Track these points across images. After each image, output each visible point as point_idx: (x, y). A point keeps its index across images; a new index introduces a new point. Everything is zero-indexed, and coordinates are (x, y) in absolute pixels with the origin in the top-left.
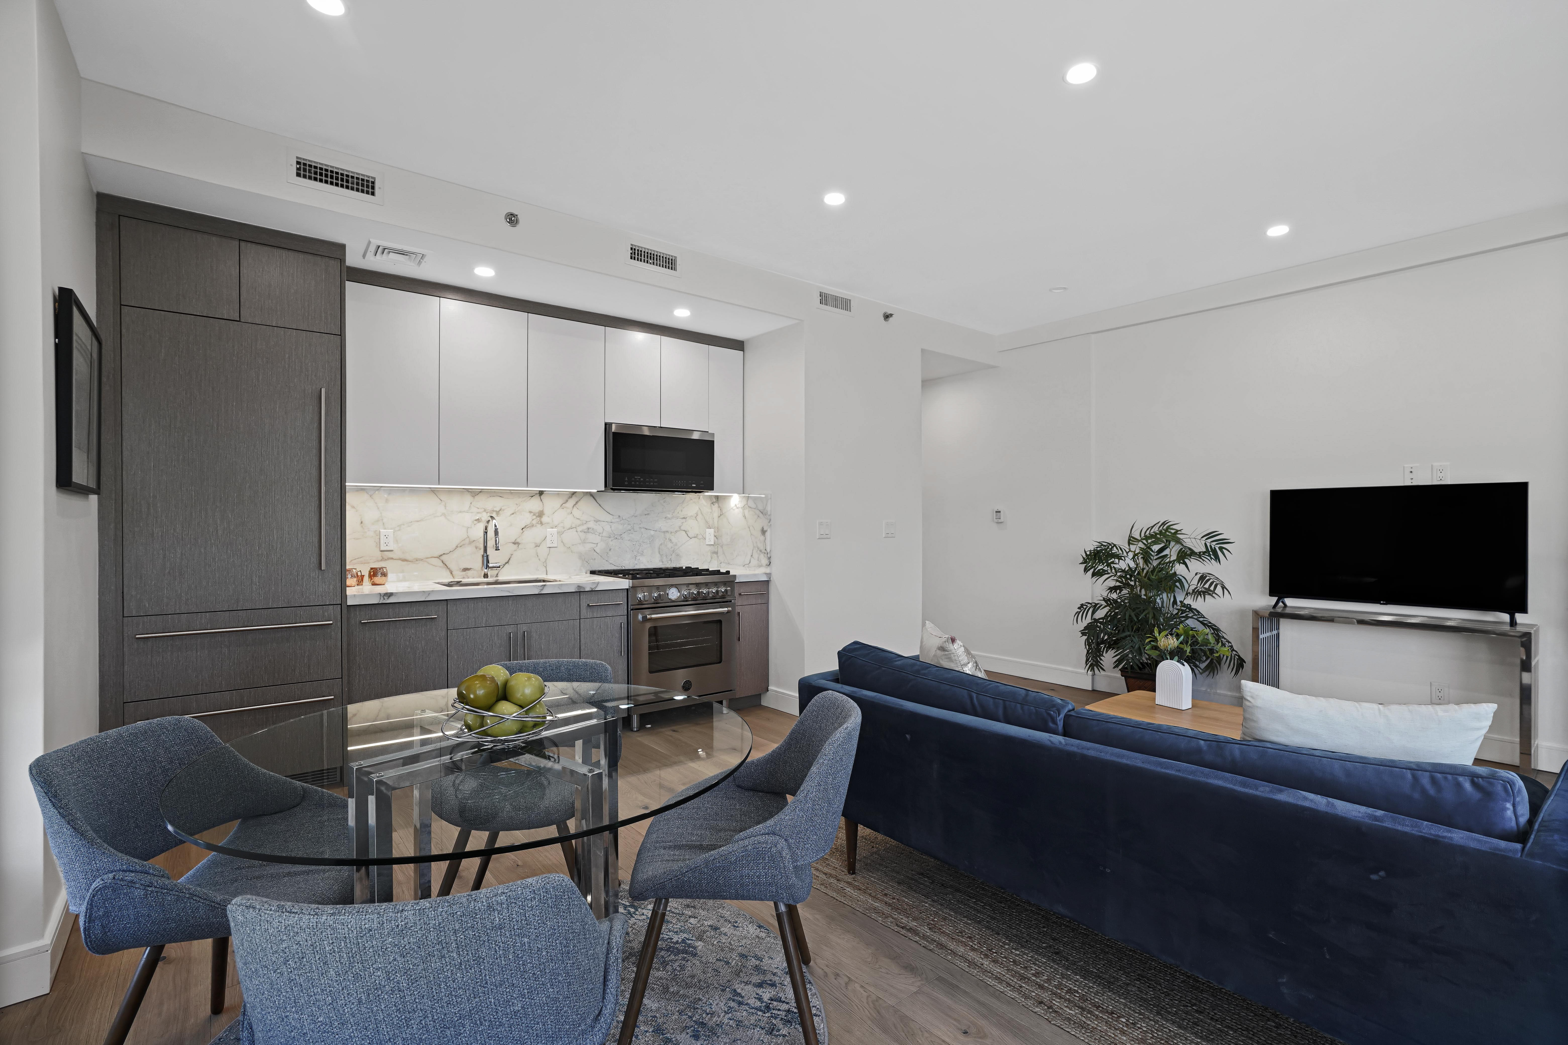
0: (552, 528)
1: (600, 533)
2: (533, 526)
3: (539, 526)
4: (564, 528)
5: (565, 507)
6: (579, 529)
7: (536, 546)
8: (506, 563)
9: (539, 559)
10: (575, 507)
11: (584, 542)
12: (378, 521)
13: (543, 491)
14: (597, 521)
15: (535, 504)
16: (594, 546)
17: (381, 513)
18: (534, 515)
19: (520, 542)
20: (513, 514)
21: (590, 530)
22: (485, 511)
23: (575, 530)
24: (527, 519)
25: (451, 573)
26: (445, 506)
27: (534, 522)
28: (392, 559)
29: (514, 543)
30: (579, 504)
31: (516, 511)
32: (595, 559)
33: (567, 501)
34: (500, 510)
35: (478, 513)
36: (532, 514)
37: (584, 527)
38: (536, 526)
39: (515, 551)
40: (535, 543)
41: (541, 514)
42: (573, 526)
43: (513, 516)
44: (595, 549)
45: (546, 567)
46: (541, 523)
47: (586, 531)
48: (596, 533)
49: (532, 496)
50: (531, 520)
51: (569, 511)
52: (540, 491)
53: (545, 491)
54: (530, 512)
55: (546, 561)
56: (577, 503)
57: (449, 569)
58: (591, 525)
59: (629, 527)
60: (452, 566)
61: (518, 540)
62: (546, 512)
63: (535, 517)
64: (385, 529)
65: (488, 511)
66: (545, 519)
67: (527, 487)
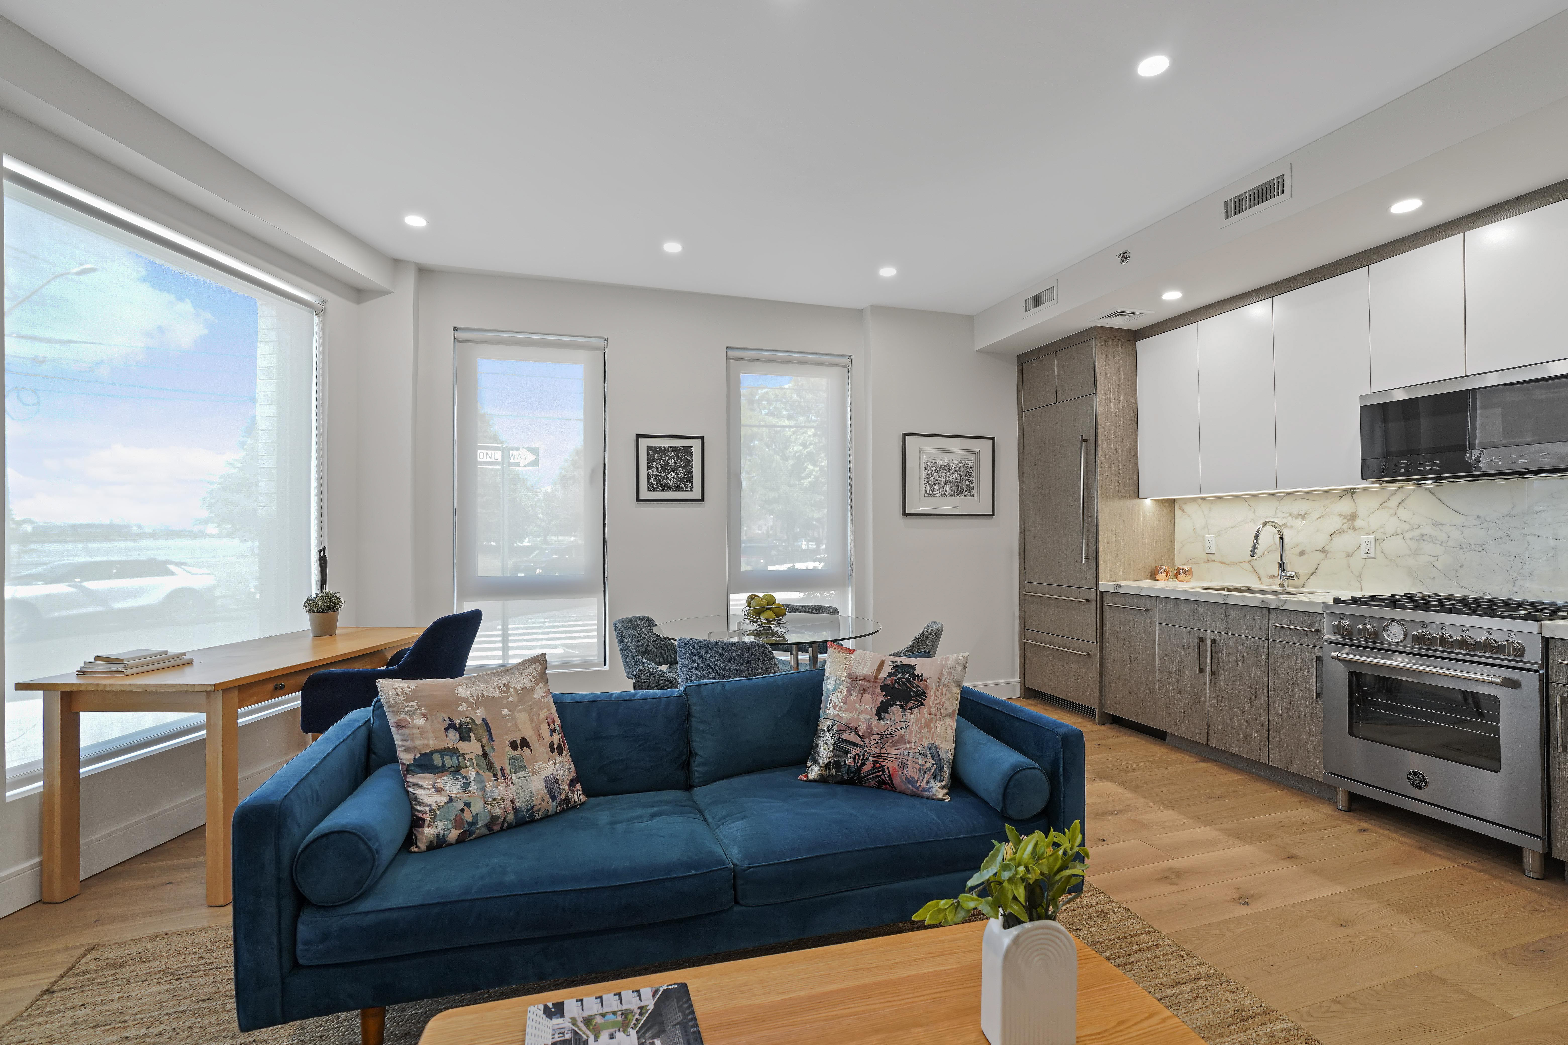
0: (1369, 534)
1: (1442, 542)
2: (1343, 531)
3: (1351, 531)
4: (1385, 534)
5: (1386, 507)
6: (1408, 535)
7: (1348, 556)
8: (1313, 574)
9: (1352, 572)
10: (1400, 507)
11: (1416, 553)
12: (1205, 527)
13: (1355, 489)
14: (1436, 524)
15: (1345, 506)
16: (1432, 559)
17: (1206, 521)
18: (1345, 518)
19: (1329, 551)
20: (1320, 518)
21: (1425, 538)
22: (1290, 515)
23: (1401, 536)
24: (1335, 523)
25: (1260, 579)
26: (1254, 512)
27: (1345, 527)
28: (1214, 561)
29: (1322, 551)
30: (1407, 502)
31: (1324, 513)
32: (1434, 578)
33: (1389, 499)
34: (1306, 514)
35: (1284, 518)
36: (1342, 517)
37: (1416, 533)
38: (1347, 532)
39: (1322, 560)
40: (1347, 552)
41: (1353, 517)
42: (1399, 531)
43: (1319, 520)
44: (1434, 564)
45: (1361, 582)
46: (1354, 529)
47: (1418, 538)
48: (1436, 542)
49: (1342, 496)
50: (1341, 524)
51: (1392, 512)
52: (1352, 489)
53: (1358, 488)
54: (1340, 515)
55: (1360, 575)
56: (1403, 500)
57: (1258, 574)
58: (1428, 530)
59: (1500, 533)
60: (1261, 572)
61: (1326, 548)
62: (1359, 514)
63: (1345, 521)
64: (1209, 534)
65: (1294, 516)
66: (1358, 523)
67: (1276, 489)
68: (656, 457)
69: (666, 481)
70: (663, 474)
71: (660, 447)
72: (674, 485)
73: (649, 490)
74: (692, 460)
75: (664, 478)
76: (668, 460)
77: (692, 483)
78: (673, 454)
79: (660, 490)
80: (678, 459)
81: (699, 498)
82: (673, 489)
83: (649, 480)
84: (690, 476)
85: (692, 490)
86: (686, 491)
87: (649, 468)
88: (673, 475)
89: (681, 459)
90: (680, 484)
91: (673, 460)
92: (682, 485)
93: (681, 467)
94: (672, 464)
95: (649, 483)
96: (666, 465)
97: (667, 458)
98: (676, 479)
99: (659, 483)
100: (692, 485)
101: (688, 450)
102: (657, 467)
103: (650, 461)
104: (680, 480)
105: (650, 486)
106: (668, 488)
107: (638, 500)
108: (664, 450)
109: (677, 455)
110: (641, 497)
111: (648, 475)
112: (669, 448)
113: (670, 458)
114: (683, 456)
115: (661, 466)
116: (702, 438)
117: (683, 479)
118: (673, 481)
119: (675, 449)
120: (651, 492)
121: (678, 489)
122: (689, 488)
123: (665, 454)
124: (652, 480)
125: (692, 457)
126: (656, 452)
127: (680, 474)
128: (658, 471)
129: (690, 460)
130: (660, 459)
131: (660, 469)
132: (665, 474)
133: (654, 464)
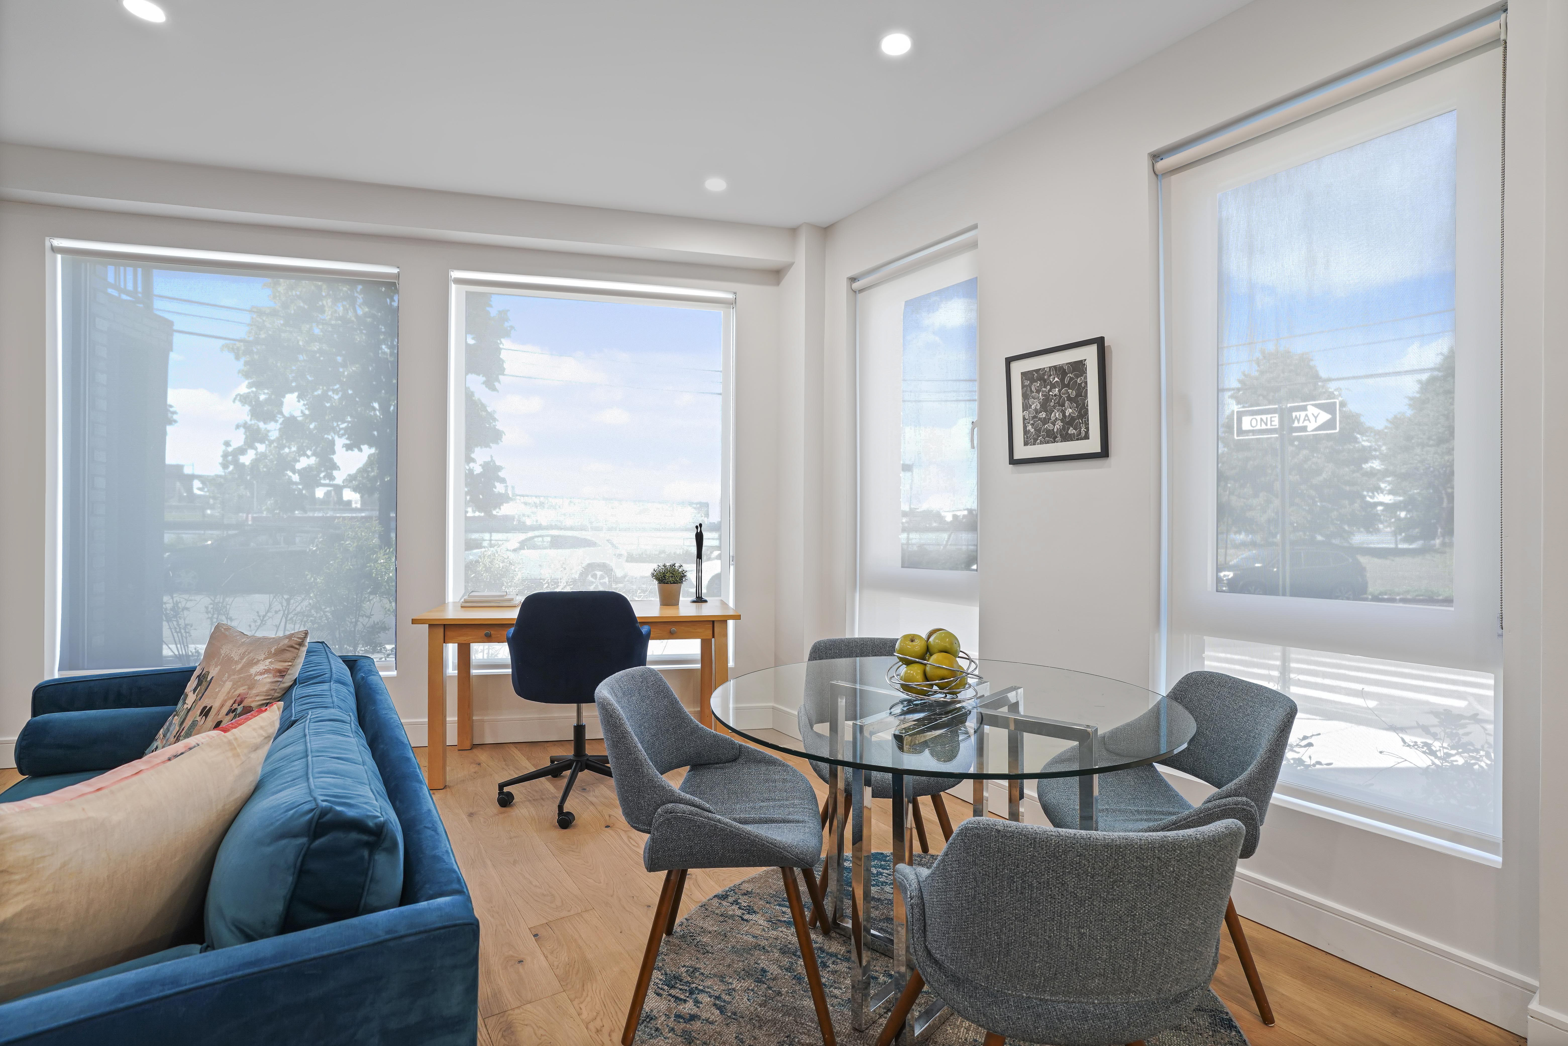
68: (1033, 389)
69: (1049, 426)
70: (1043, 415)
71: (1037, 371)
72: (1060, 431)
73: (1026, 444)
74: (1086, 383)
75: (1045, 421)
76: (1050, 391)
77: (1087, 424)
78: (1056, 379)
79: (1041, 443)
80: (1064, 386)
81: (1099, 450)
82: (1059, 438)
83: (1025, 427)
84: (1083, 413)
85: (1087, 437)
86: (1078, 440)
87: (1026, 407)
88: (1057, 414)
89: (1068, 386)
90: (1068, 429)
91: (1057, 390)
92: (1071, 431)
93: (1070, 399)
94: (1055, 395)
95: (1026, 432)
96: (1047, 399)
97: (1049, 387)
98: (1062, 420)
99: (1038, 431)
100: (1087, 428)
101: (1079, 367)
102: (1035, 405)
103: (1025, 396)
104: (1069, 422)
105: (1027, 438)
106: (1051, 437)
107: (1013, 461)
108: (1044, 374)
109: (1062, 380)
110: (1017, 456)
111: (1024, 419)
112: (1050, 370)
113: (1053, 386)
114: (1071, 379)
115: (1040, 403)
116: (1100, 342)
117: (1073, 419)
118: (1059, 425)
119: (1060, 370)
120: (1029, 447)
121: (1066, 438)
122: (1083, 434)
123: (1045, 381)
124: (1029, 427)
125: (1086, 378)
126: (1033, 381)
127: (1069, 411)
128: (1036, 410)
129: (1083, 385)
130: (1038, 391)
131: (1038, 407)
132: (1047, 415)
133: (1031, 401)
